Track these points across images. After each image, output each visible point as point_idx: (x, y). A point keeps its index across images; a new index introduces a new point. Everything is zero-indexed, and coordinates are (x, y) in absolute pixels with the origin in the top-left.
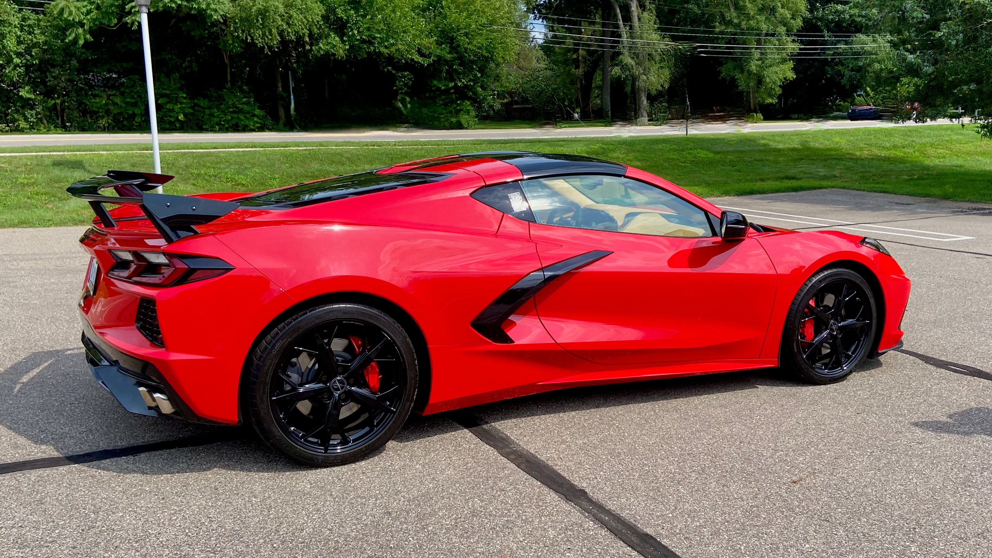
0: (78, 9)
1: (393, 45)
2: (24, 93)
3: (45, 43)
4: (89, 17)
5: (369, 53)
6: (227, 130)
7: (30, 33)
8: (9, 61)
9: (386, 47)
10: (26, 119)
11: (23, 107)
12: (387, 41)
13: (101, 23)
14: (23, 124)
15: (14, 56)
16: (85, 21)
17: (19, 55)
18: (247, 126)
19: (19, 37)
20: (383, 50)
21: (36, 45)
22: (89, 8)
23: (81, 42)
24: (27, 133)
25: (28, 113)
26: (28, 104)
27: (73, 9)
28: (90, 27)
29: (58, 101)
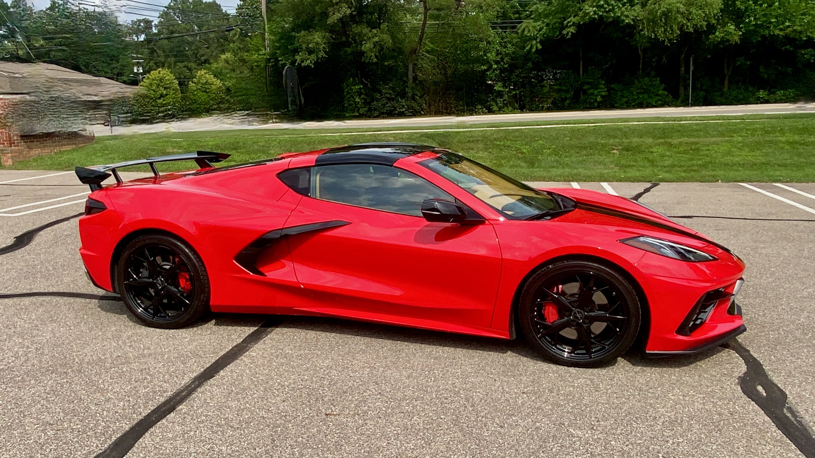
0: (534, 27)
1: (788, 27)
2: (498, 87)
3: (513, 53)
4: (541, 32)
5: (763, 36)
6: (634, 107)
7: (505, 47)
8: (490, 67)
9: (781, 30)
10: (497, 104)
11: (496, 97)
12: (783, 24)
13: (548, 36)
14: (495, 108)
15: (493, 63)
16: (538, 35)
17: (497, 62)
18: (650, 103)
19: (498, 50)
20: (777, 32)
21: (507, 55)
22: (541, 26)
23: (534, 50)
24: (496, 114)
25: (499, 100)
26: (500, 94)
27: (531, 28)
28: (541, 40)
29: (517, 92)
